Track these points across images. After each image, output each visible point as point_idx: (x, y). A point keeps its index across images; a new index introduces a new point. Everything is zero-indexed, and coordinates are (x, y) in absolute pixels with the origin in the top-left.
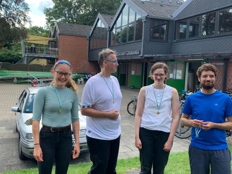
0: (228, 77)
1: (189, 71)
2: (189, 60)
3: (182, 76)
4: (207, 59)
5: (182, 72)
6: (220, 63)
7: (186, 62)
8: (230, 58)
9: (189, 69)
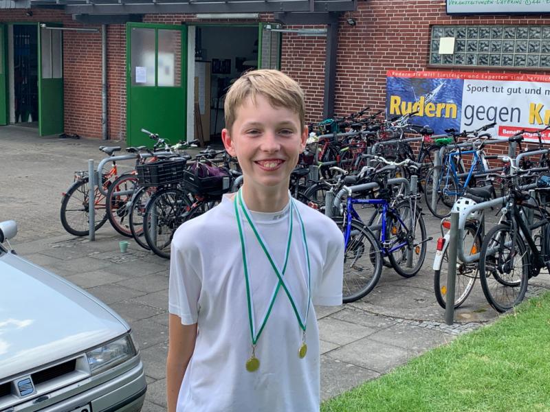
0: (339, 75)
1: (196, 56)
2: (199, 16)
3: (175, 74)
4: (286, 13)
5: (175, 61)
6: (312, 27)
7: (185, 25)
8: (344, 12)
9: (196, 50)
